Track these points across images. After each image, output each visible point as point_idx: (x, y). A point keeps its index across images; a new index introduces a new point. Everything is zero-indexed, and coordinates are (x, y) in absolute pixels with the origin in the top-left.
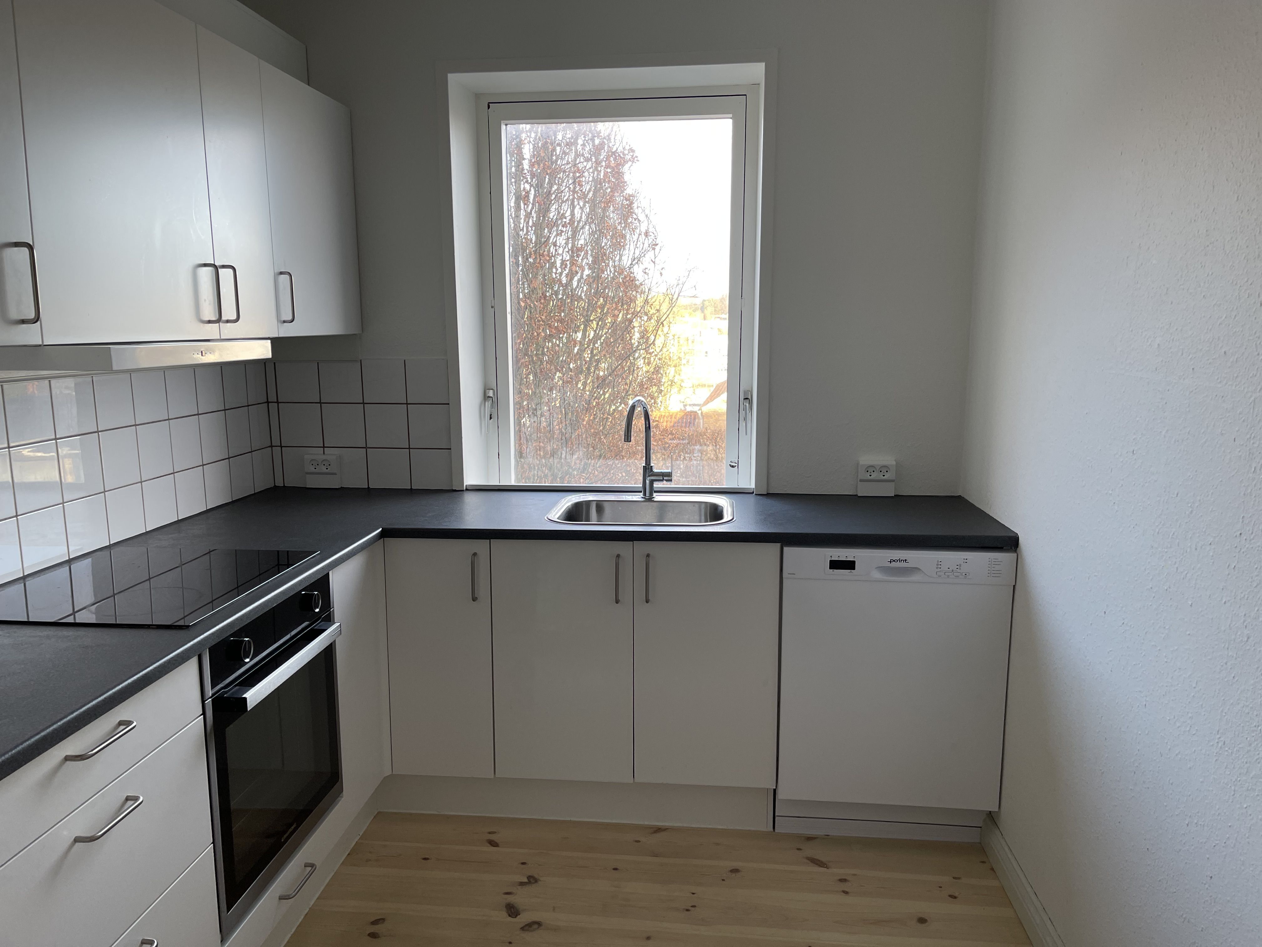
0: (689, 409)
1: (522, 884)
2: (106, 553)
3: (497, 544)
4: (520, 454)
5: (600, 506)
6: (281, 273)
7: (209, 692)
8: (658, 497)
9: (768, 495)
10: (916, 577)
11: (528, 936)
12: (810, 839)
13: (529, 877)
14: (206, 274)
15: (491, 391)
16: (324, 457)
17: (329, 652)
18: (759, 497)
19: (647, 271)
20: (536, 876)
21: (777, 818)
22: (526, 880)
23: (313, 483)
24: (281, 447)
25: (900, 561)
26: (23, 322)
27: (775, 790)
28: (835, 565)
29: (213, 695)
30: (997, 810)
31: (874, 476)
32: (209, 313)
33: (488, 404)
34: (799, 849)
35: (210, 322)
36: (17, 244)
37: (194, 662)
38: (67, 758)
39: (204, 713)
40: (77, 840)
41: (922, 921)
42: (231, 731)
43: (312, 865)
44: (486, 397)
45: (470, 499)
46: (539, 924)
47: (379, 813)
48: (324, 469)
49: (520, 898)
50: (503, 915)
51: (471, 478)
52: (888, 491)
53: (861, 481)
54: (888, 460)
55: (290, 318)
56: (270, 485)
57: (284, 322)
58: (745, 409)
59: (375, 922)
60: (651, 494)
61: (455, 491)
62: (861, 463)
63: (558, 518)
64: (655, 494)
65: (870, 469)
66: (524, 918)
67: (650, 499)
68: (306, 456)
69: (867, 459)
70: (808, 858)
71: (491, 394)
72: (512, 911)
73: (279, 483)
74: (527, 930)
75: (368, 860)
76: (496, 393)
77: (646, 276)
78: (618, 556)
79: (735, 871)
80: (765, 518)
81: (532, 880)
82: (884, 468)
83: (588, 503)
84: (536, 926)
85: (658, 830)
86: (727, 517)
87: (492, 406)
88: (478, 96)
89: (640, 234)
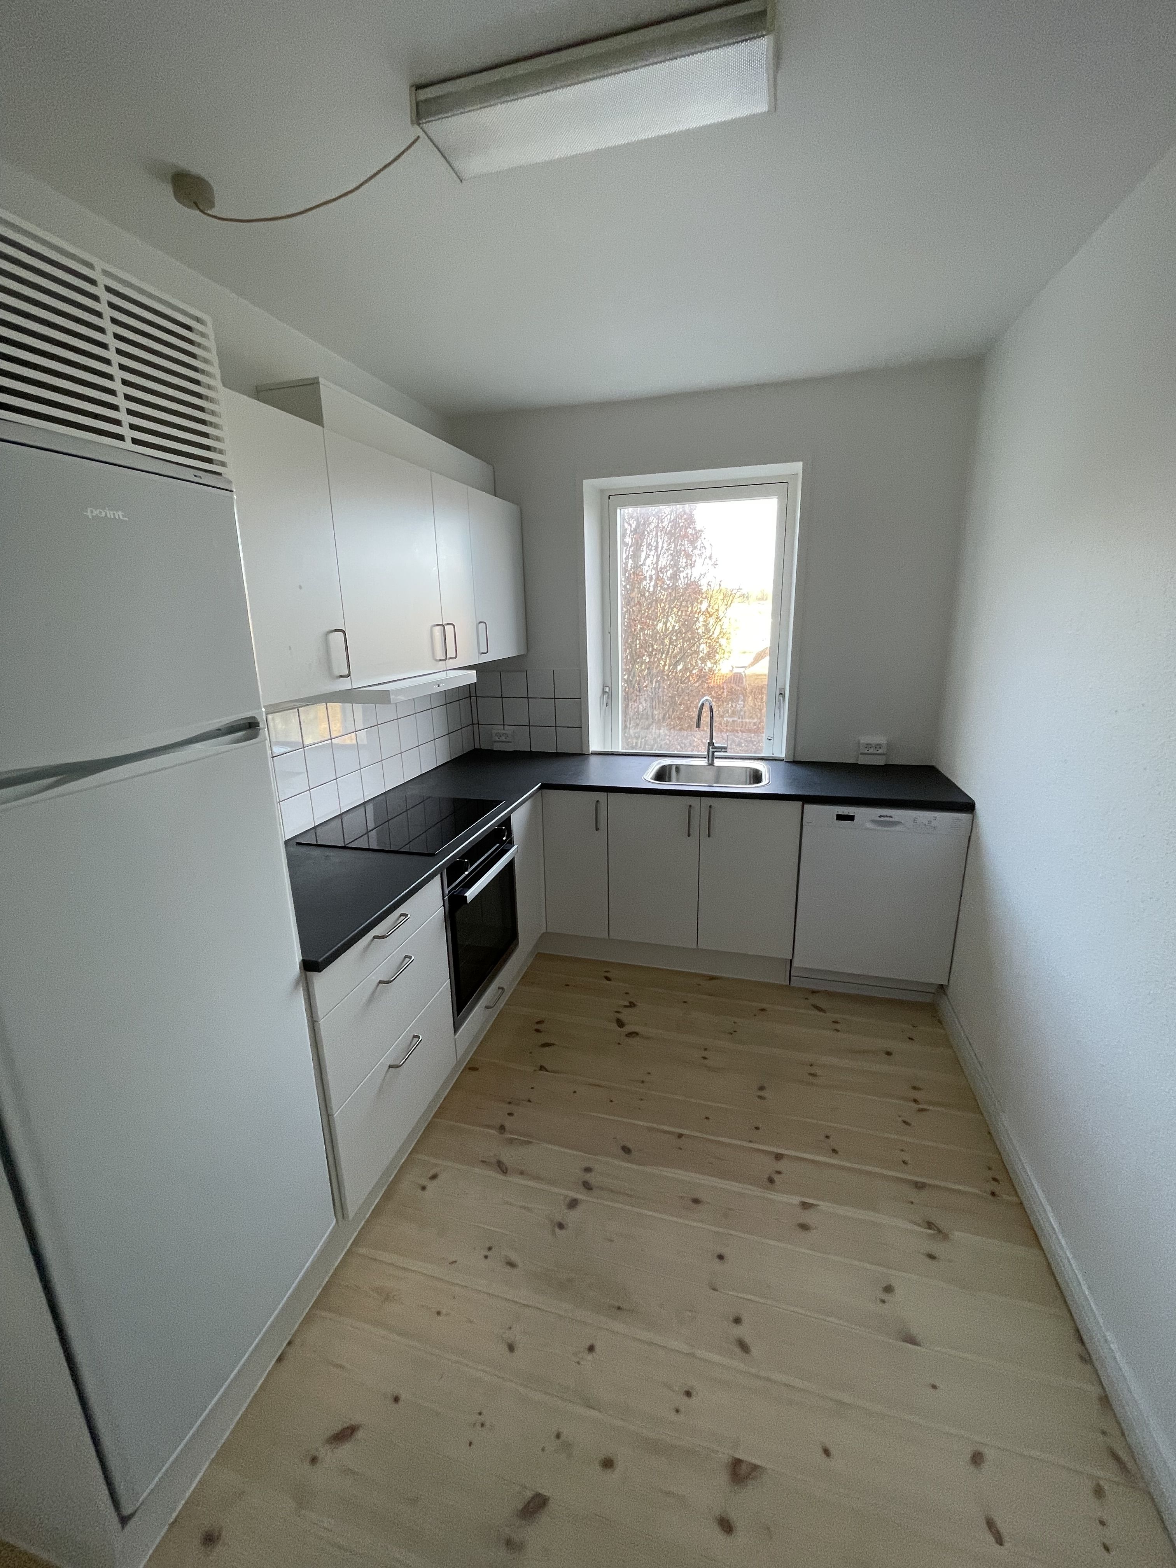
0: (736, 670)
1: (626, 1006)
2: (383, 797)
3: (612, 795)
4: (625, 727)
5: (678, 768)
6: (480, 623)
7: (446, 892)
8: (718, 763)
9: (795, 762)
10: (898, 828)
11: (630, 1041)
12: (814, 992)
13: (630, 1003)
14: (438, 631)
15: (607, 688)
16: (504, 732)
17: (511, 865)
18: (787, 764)
19: (710, 583)
20: (634, 1002)
21: (792, 977)
22: (628, 1004)
23: (497, 747)
24: (479, 724)
25: (887, 816)
26: (341, 676)
27: (791, 961)
28: (840, 817)
29: (449, 892)
30: (947, 984)
31: (871, 751)
32: (440, 655)
33: (606, 696)
34: (806, 999)
35: (440, 660)
36: (336, 631)
37: (438, 877)
38: (375, 937)
39: (444, 905)
40: (381, 982)
41: (889, 1054)
42: (458, 914)
43: (502, 988)
44: (604, 692)
45: (593, 760)
46: (637, 1034)
47: (538, 953)
48: (503, 738)
49: (625, 1015)
50: (614, 1026)
51: (595, 745)
52: (880, 761)
53: (861, 754)
54: (881, 739)
55: (486, 651)
56: (472, 748)
57: (482, 653)
58: (779, 701)
59: (538, 1023)
60: (713, 760)
61: (584, 754)
62: (862, 741)
63: (651, 779)
64: (715, 760)
65: (868, 746)
66: (628, 1029)
67: (712, 764)
68: (493, 731)
69: (865, 739)
70: (813, 1005)
71: (607, 690)
72: (620, 1024)
73: (477, 747)
74: (629, 1037)
75: (533, 983)
76: (610, 689)
77: (709, 587)
78: (690, 806)
79: (763, 1010)
80: (792, 782)
81: (632, 1005)
82: (878, 746)
83: (670, 766)
84: (635, 1035)
85: (712, 978)
86: (765, 781)
87: (608, 698)
88: (602, 491)
89: (706, 558)
